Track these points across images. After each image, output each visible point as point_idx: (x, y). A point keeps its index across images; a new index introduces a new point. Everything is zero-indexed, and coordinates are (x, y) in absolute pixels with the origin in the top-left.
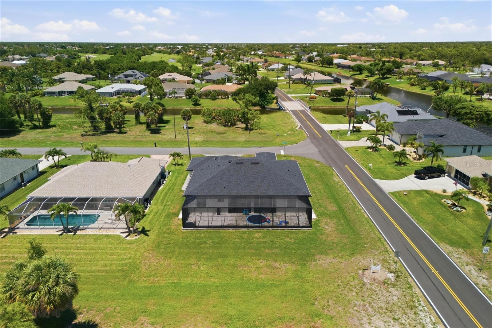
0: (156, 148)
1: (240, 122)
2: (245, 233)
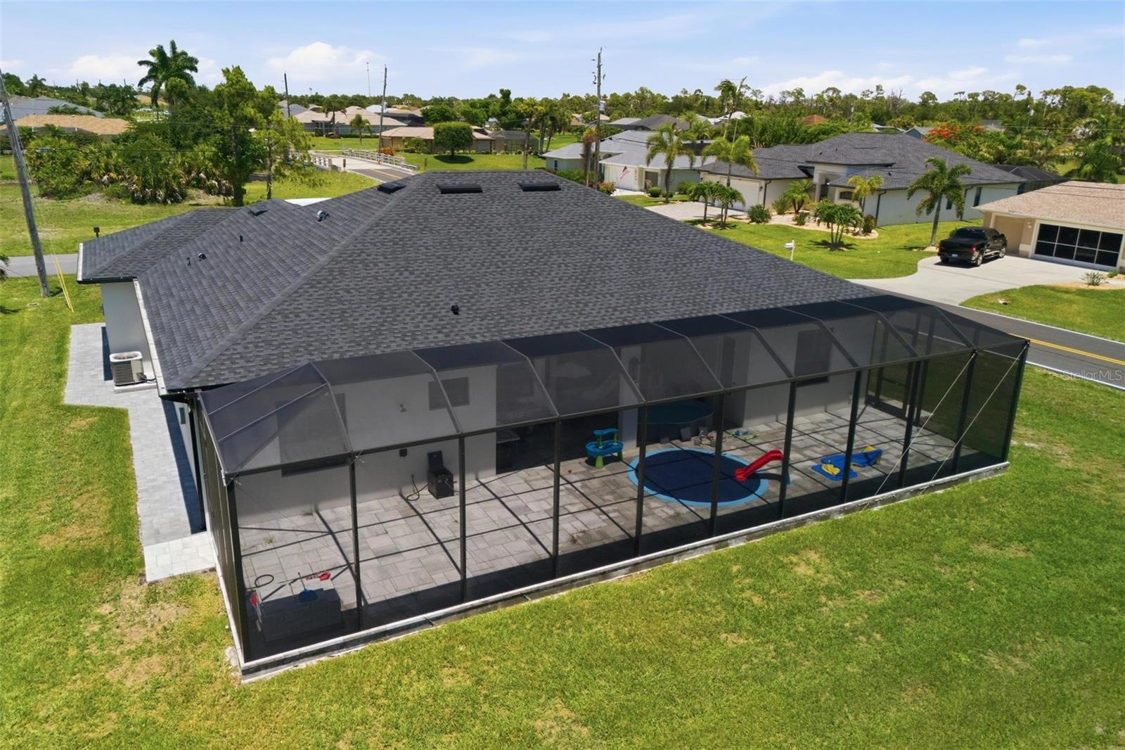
2: (727, 576)
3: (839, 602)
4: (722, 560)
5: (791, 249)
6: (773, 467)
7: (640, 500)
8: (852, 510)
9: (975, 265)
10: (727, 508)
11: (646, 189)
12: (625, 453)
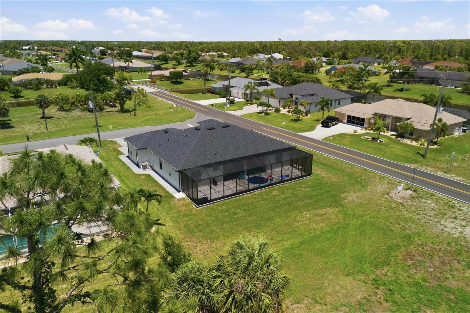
0: (29, 142)
1: (108, 107)
2: (262, 194)
3: (278, 197)
4: (261, 192)
6: (270, 178)
7: (248, 185)
8: (283, 184)
9: (330, 127)
10: (262, 185)
11: (244, 98)
12: (245, 177)
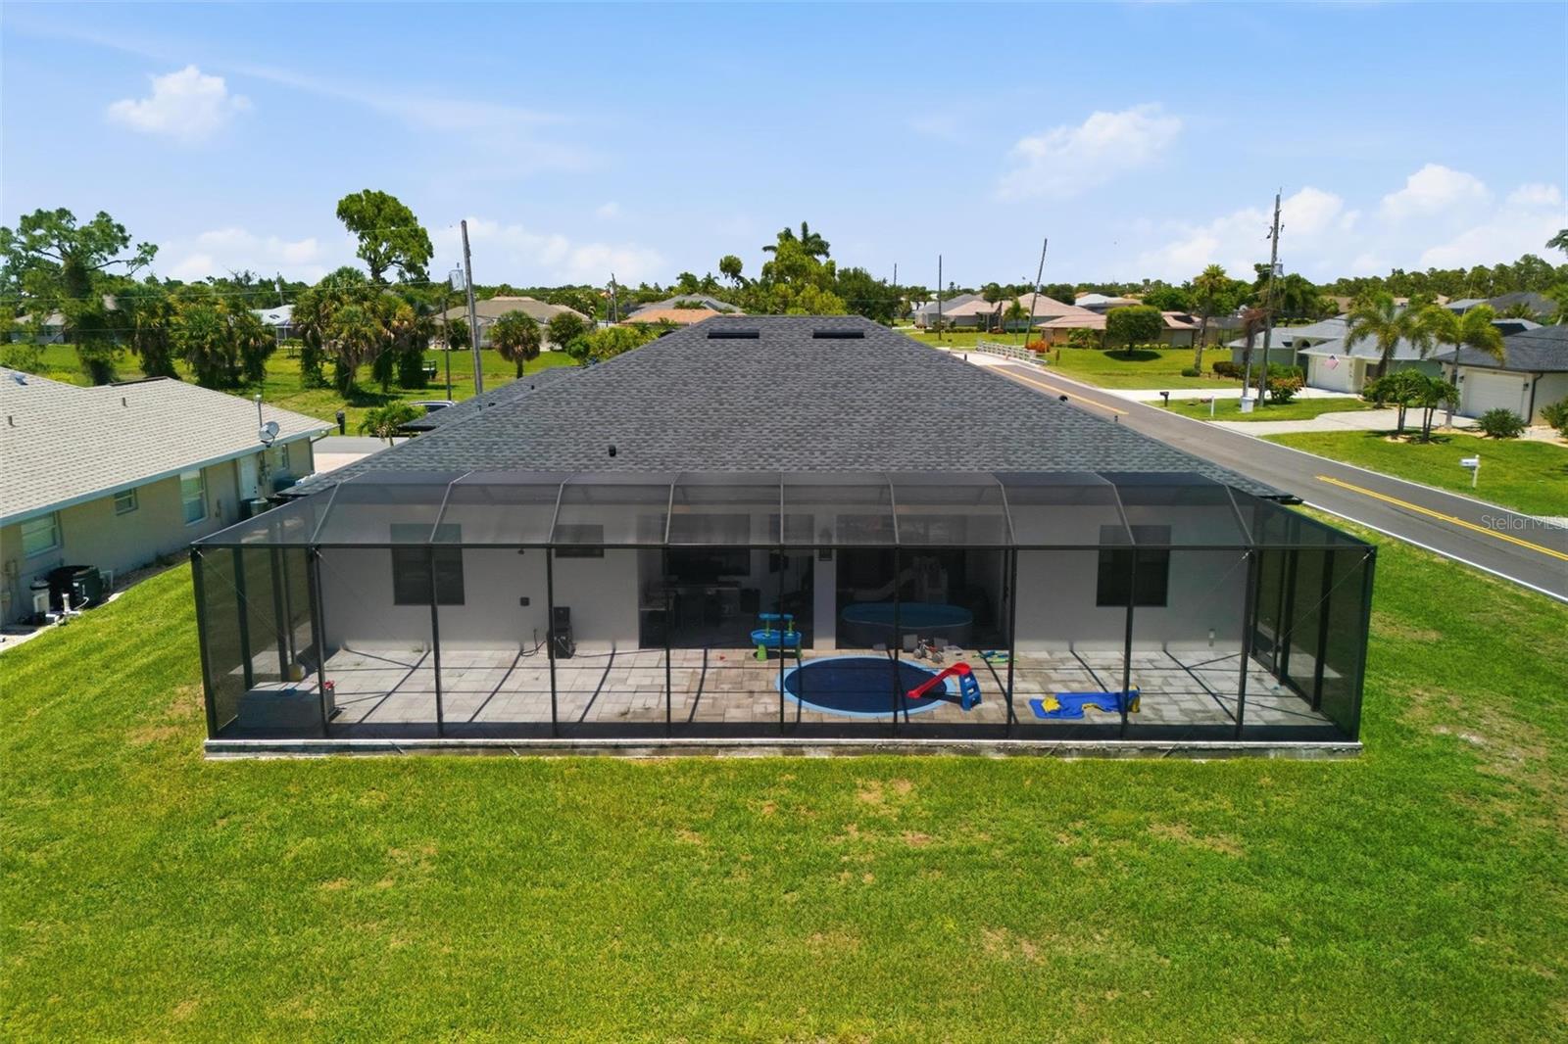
5: (1473, 468)
8: (1022, 751)
12: (812, 652)
